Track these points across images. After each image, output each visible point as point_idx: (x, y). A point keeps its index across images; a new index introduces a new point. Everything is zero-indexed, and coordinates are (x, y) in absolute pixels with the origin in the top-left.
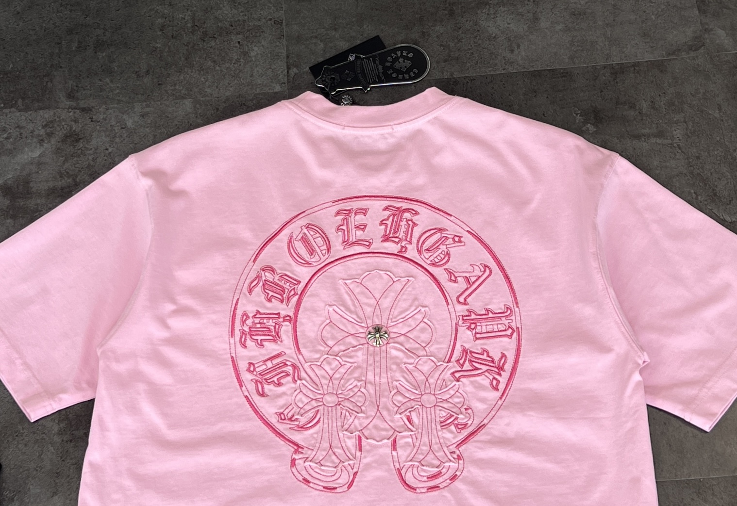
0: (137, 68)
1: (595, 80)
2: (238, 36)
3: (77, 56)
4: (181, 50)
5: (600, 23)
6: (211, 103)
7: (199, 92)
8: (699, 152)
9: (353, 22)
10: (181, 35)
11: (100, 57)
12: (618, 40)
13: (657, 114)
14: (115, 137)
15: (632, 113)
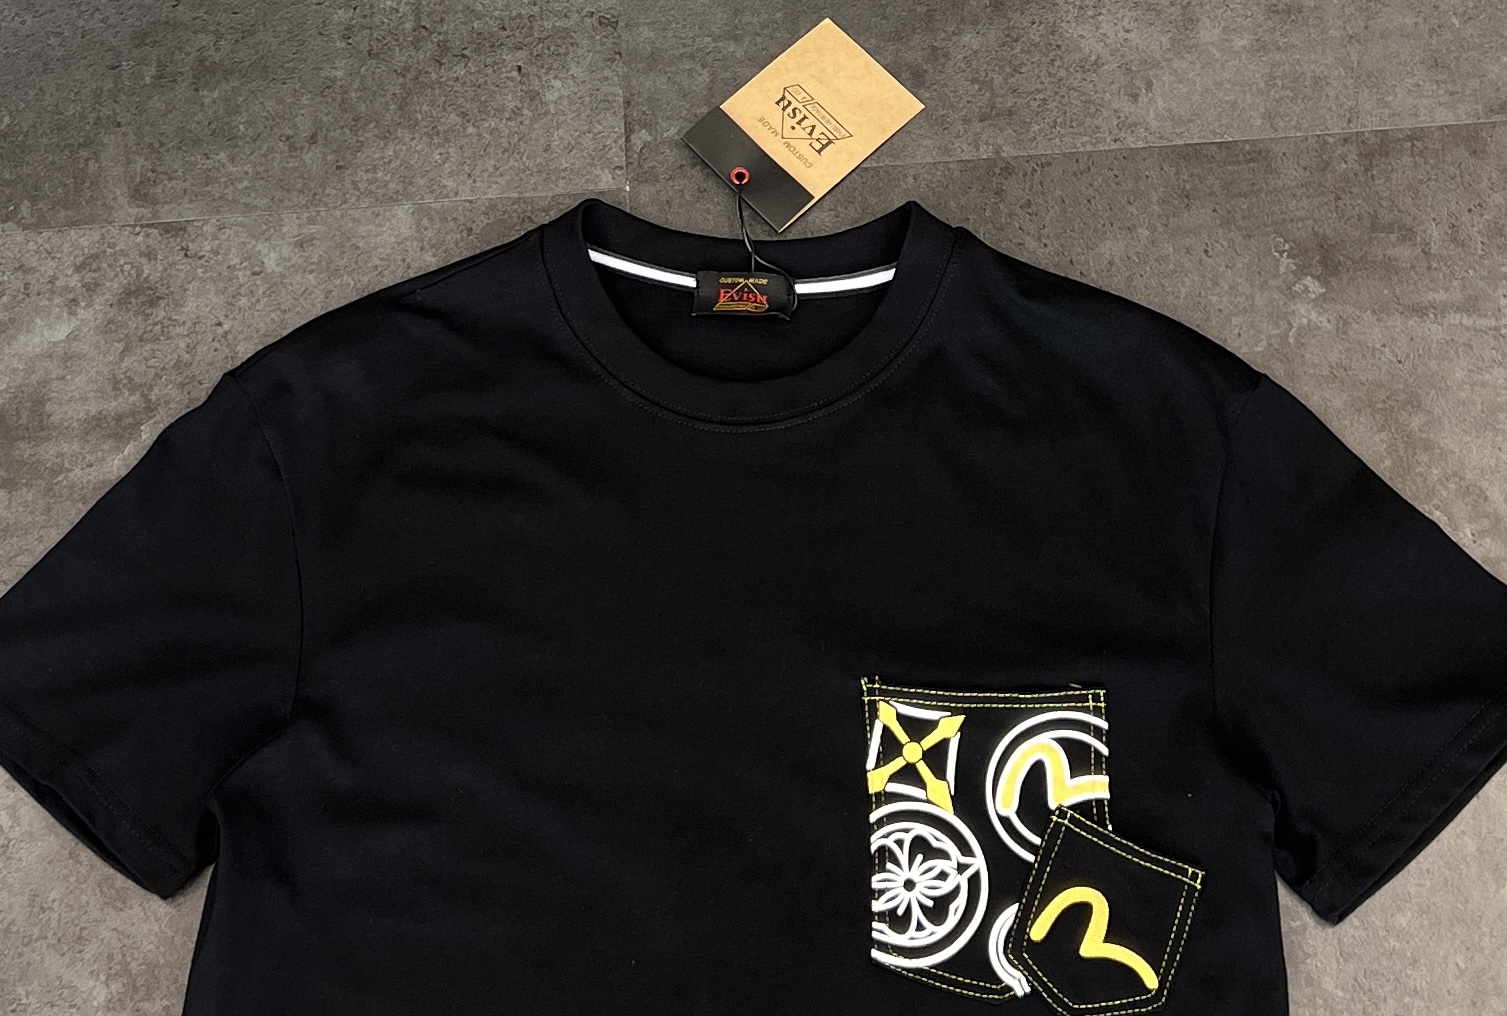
0: (289, 128)
1: (1325, 168)
3: (156, 97)
5: (1333, 33)
6: (454, 215)
12: (1375, 73)
14: (241, 295)
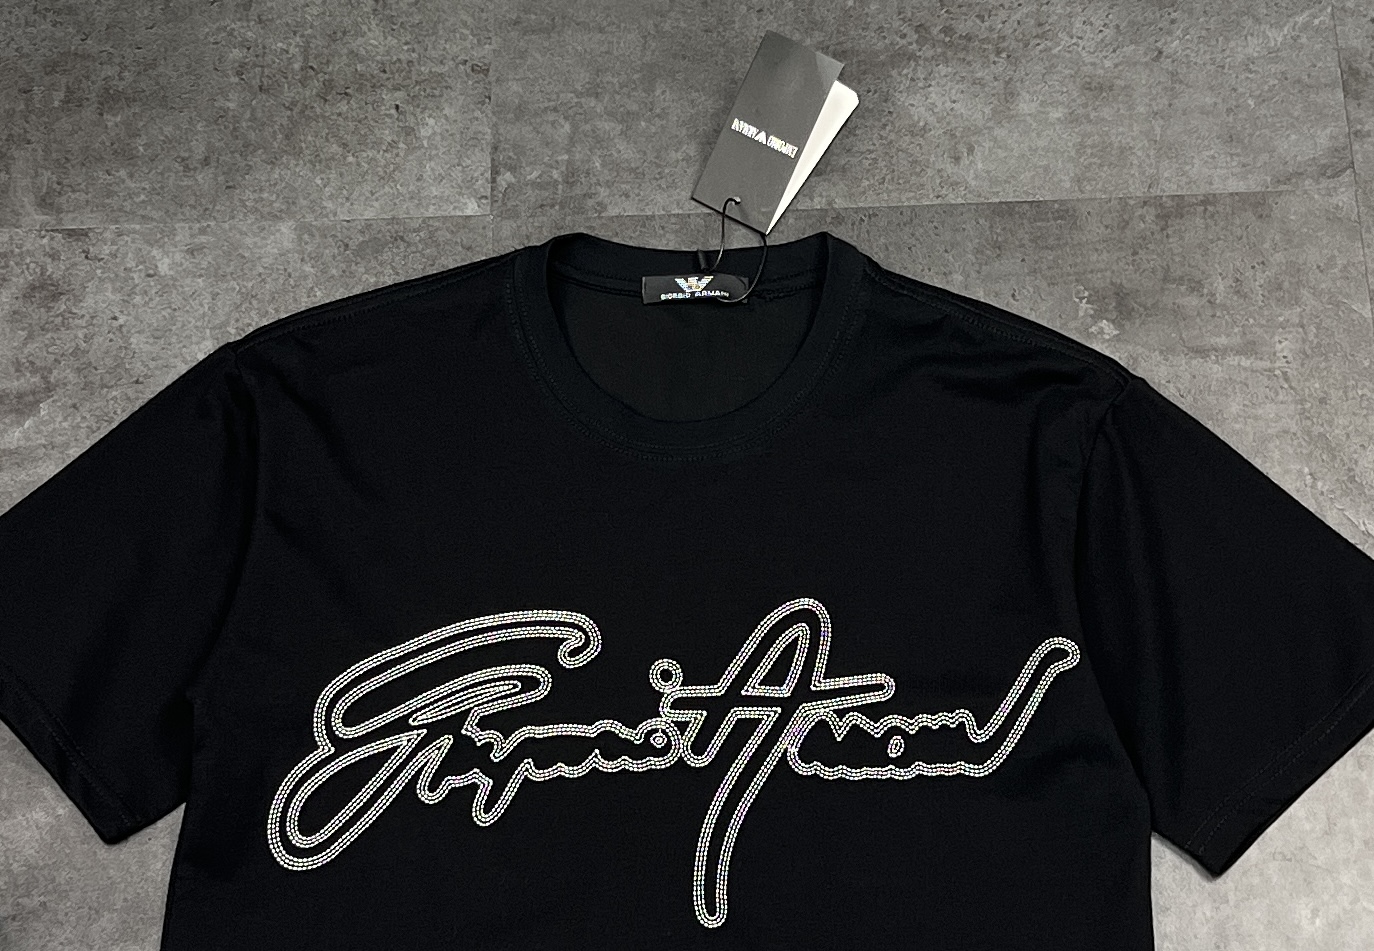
2: (396, 95)
4: (277, 118)
7: (310, 208)
8: (1326, 388)
9: (634, 82)
10: (279, 86)
11: (110, 124)
13: (1244, 306)
15: (1192, 302)
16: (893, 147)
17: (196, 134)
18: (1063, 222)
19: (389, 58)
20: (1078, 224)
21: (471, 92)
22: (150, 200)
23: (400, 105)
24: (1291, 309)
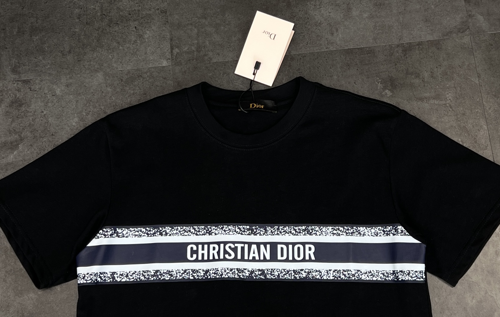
2: (135, 23)
4: (93, 34)
7: (108, 67)
8: (465, 110)
9: (218, 12)
10: (93, 22)
11: (34, 40)
13: (435, 81)
15: (417, 81)
16: (310, 30)
17: (65, 42)
18: (370, 55)
19: (131, 9)
20: (375, 55)
21: (161, 20)
22: (51, 67)
23: (137, 26)
24: (451, 82)
